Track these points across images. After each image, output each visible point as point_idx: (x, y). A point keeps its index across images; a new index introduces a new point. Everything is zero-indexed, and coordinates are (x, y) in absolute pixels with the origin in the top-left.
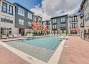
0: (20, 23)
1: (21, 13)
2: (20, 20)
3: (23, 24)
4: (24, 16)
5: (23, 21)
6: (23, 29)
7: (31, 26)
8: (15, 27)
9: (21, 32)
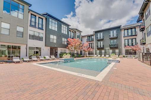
0: (51, 41)
1: (53, 26)
2: (52, 37)
3: (55, 41)
4: (56, 30)
5: (55, 37)
6: (56, 48)
7: (66, 43)
8: (45, 46)
9: (53, 52)
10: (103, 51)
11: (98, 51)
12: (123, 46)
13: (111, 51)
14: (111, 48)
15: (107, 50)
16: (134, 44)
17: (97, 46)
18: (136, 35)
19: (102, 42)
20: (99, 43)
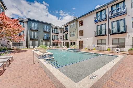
10: (37, 42)
11: (31, 42)
12: (52, 40)
13: (44, 43)
14: (44, 40)
15: (41, 42)
16: (57, 39)
17: (31, 37)
18: (59, 34)
19: (36, 33)
20: (33, 33)
